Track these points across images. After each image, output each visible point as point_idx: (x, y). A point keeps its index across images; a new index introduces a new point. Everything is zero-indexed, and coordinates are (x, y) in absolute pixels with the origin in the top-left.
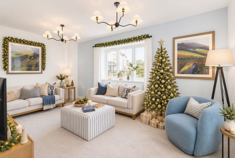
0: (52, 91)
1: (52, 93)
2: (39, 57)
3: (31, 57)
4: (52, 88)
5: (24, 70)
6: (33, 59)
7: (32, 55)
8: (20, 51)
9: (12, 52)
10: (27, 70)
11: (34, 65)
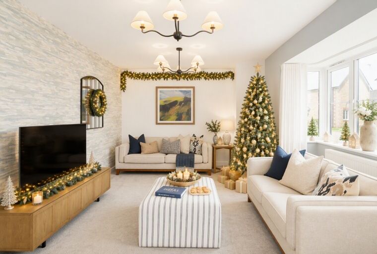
0: (195, 149)
1: (195, 152)
2: (190, 101)
3: (181, 103)
4: (196, 144)
5: (174, 120)
6: (183, 105)
7: (182, 100)
8: (169, 97)
9: (160, 99)
10: (177, 120)
11: (185, 113)
